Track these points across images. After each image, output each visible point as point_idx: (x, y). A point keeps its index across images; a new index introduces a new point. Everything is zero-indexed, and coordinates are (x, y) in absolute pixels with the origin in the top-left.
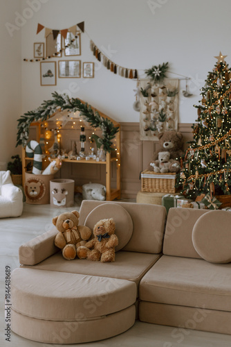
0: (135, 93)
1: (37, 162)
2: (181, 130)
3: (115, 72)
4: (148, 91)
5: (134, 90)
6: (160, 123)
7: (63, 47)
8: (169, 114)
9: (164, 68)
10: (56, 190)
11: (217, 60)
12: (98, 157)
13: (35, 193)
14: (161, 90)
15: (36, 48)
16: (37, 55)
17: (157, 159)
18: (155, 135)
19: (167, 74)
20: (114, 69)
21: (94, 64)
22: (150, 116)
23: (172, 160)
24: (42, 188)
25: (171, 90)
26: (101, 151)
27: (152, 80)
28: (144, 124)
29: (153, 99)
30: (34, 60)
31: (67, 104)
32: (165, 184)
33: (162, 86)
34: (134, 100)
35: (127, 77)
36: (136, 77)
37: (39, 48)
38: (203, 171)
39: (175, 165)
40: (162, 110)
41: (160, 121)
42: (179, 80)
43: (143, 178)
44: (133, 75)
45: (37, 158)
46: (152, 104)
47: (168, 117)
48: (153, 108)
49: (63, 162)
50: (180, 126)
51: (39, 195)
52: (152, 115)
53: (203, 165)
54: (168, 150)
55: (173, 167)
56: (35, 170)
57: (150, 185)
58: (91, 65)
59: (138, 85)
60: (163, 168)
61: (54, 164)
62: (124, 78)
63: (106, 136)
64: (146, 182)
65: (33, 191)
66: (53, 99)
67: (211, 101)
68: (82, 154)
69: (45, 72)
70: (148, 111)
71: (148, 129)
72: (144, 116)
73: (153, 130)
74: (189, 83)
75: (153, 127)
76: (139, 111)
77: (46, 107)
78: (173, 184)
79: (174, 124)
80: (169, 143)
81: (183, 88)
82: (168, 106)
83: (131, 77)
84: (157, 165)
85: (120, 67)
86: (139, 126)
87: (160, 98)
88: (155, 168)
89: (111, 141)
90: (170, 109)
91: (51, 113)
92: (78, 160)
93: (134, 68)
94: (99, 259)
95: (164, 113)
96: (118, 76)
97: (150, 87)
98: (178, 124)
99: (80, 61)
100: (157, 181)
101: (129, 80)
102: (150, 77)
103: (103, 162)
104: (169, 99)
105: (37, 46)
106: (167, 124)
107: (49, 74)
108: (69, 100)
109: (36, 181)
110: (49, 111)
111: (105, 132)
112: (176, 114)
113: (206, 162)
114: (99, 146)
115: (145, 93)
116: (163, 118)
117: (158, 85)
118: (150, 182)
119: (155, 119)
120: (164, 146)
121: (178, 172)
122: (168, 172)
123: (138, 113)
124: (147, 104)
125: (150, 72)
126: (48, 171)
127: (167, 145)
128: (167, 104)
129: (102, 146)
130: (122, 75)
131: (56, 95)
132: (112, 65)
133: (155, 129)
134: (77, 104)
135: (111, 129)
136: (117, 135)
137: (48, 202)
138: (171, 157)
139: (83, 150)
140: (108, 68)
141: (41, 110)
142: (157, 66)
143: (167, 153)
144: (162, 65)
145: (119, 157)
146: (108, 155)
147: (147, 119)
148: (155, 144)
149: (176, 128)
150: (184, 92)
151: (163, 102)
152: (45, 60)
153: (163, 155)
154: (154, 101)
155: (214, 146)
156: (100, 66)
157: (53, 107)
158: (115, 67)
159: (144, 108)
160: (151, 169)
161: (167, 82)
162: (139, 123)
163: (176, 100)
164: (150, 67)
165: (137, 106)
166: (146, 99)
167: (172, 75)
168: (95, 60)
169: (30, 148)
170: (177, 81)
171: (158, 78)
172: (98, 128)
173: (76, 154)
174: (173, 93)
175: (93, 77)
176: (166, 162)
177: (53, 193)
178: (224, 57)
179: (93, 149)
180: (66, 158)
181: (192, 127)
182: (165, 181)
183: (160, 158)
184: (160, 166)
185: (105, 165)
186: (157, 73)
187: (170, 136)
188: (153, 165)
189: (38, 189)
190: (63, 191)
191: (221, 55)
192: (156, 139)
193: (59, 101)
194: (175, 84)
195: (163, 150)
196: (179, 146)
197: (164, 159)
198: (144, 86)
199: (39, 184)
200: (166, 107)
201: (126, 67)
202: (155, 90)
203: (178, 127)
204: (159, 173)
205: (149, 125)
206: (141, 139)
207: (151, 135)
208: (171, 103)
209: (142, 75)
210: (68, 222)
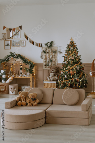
0: (41, 52)
1: (4, 78)
2: (58, 65)
3: (34, 44)
4: (46, 51)
5: (41, 51)
6: (50, 63)
7: (14, 35)
8: (54, 60)
9: (52, 43)
10: (11, 88)
11: (70, 40)
12: (27, 76)
13: (3, 90)
14: (50, 51)
15: (3, 35)
16: (3, 38)
17: (49, 76)
19: (52, 45)
20: (33, 43)
21: (25, 41)
23: (55, 76)
24: (5, 88)
26: (28, 74)
28: (44, 63)
29: (47, 54)
30: (2, 40)
31: (16, 56)
32: (52, 85)
33: (51, 49)
34: (40, 55)
35: (38, 46)
36: (41, 46)
37: (4, 35)
38: (66, 79)
39: (56, 78)
40: (51, 58)
41: (50, 62)
44: (40, 45)
45: (4, 76)
46: (47, 56)
47: (53, 61)
48: (48, 57)
49: (14, 78)
51: (5, 91)
52: (47, 60)
53: (66, 77)
54: (53, 73)
56: (3, 81)
57: (47, 85)
58: (24, 41)
59: (42, 49)
60: (51, 79)
61: (10, 78)
62: (37, 47)
63: (30, 68)
64: (45, 84)
65: (2, 89)
66: (10, 54)
67: (69, 54)
68: (21, 75)
69: (6, 44)
70: (46, 58)
71: (46, 65)
72: (44, 60)
73: (48, 65)
74: (61, 48)
75: (48, 64)
76: (42, 58)
77: (7, 57)
78: (55, 84)
79: (55, 63)
81: (58, 50)
82: (53, 57)
83: (39, 46)
84: (50, 78)
87: (50, 54)
88: (49, 79)
89: (32, 69)
90: (54, 58)
91: (9, 59)
92: (20, 77)
93: (40, 43)
94: (32, 106)
95: (52, 59)
96: (35, 46)
97: (46, 50)
98: (57, 63)
99: (20, 40)
100: (49, 84)
101: (38, 47)
102: (47, 46)
103: (29, 77)
104: (53, 54)
105: (3, 34)
106: (53, 63)
107: (8, 45)
108: (16, 55)
109: (3, 85)
110: (8, 59)
111: (30, 66)
112: (56, 59)
113: (67, 76)
114: (27, 72)
115: (45, 52)
116: (51, 61)
117: (50, 49)
118: (47, 84)
119: (48, 61)
120: (52, 71)
121: (57, 80)
122: (54, 80)
124: (45, 56)
125: (47, 44)
126: (8, 81)
127: (53, 71)
128: (53, 56)
129: (29, 71)
130: (36, 45)
131: (11, 53)
132: (32, 42)
133: (49, 65)
134: (19, 56)
135: (32, 65)
136: (34, 67)
137: (8, 93)
138: (54, 75)
139: (21, 73)
140: (31, 43)
141: (5, 58)
142: (49, 42)
143: (53, 74)
144: (51, 42)
145: (35, 75)
146: (31, 75)
147: (45, 62)
148: (48, 70)
149: (56, 65)
151: (51, 55)
152: (7, 40)
153: (51, 74)
155: (70, 70)
156: (28, 42)
157: (10, 57)
158: (34, 42)
159: (44, 57)
160: (47, 80)
161: (53, 48)
162: (42, 63)
163: (56, 55)
164: (46, 43)
165: (42, 57)
166: (45, 54)
167: (55, 45)
168: (26, 39)
169: (1, 73)
170: (57, 48)
171: (49, 46)
172: (27, 65)
173: (19, 75)
174: (55, 52)
175: (25, 46)
176: (53, 77)
177: (10, 89)
178: (73, 39)
179: (25, 73)
180: (15, 76)
181: (62, 64)
182: (52, 84)
183: (50, 76)
184: (51, 78)
185: (30, 78)
186: (49, 45)
187: (54, 68)
188: (48, 78)
189: (4, 88)
190: (14, 88)
191: (72, 38)
192: (49, 69)
193: (12, 55)
194: (55, 49)
195: (52, 72)
196: (57, 71)
197: (52, 76)
198: (44, 49)
199: (5, 86)
200: (52, 57)
201: (37, 42)
202: (48, 51)
203: (57, 64)
204: (50, 81)
205: (46, 64)
206: (43, 69)
207: (47, 67)
208: (54, 55)
209: (44, 45)
210: (23, 96)
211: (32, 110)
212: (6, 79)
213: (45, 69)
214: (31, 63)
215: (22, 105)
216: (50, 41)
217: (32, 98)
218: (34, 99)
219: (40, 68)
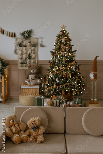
0: (15, 45)
3: (3, 34)
4: (22, 44)
5: (15, 43)
6: (29, 60)
8: (33, 56)
9: (30, 32)
11: (61, 29)
14: (29, 44)
18: (26, 66)
19: (31, 35)
22: (23, 56)
25: (34, 43)
27: (24, 38)
28: (20, 61)
29: (24, 48)
32: (34, 91)
33: (29, 41)
34: (14, 48)
35: (10, 36)
36: (15, 36)
38: (58, 84)
39: (38, 81)
40: (30, 54)
41: (29, 59)
42: (38, 38)
43: (23, 89)
44: (13, 35)
46: (24, 50)
47: (32, 57)
48: (24, 52)
50: (39, 61)
52: (24, 56)
53: (58, 81)
54: (34, 74)
57: (26, 92)
59: (16, 40)
62: (8, 37)
63: (2, 68)
64: (24, 90)
70: (22, 54)
71: (22, 63)
72: (20, 57)
73: (25, 64)
74: (43, 40)
75: (25, 62)
76: (17, 54)
78: (38, 91)
79: (36, 60)
80: (34, 70)
81: (40, 42)
82: (33, 52)
83: (12, 36)
84: (29, 81)
85: (6, 31)
86: (17, 62)
87: (28, 47)
88: (28, 83)
89: (5, 70)
90: (34, 53)
93: (14, 32)
95: (30, 55)
96: (5, 36)
97: (23, 42)
98: (38, 60)
100: (30, 90)
101: (11, 38)
102: (23, 37)
104: (33, 48)
106: (32, 61)
111: (2, 66)
112: (36, 55)
115: (20, 45)
116: (30, 58)
117: (27, 41)
118: (26, 90)
119: (26, 58)
122: (35, 85)
123: (16, 55)
124: (21, 50)
125: (23, 34)
127: (33, 71)
128: (32, 50)
130: (7, 35)
133: (26, 63)
135: (5, 64)
136: (7, 67)
138: (36, 77)
142: (27, 31)
143: (34, 75)
144: (29, 30)
145: (7, 78)
146: (3, 77)
147: (21, 59)
148: (25, 70)
149: (37, 62)
150: (40, 44)
151: (30, 50)
153: (31, 77)
154: (25, 49)
158: (3, 31)
159: (20, 52)
160: (26, 84)
161: (32, 39)
162: (17, 60)
163: (36, 49)
164: (23, 32)
165: (16, 52)
166: (21, 48)
170: (37, 39)
171: (27, 37)
174: (35, 45)
176: (33, 80)
178: (65, 27)
182: (34, 90)
184: (31, 82)
186: (26, 34)
187: (35, 67)
188: (27, 81)
191: (63, 26)
192: (27, 68)
194: (35, 40)
195: (31, 74)
196: (39, 72)
197: (33, 78)
198: (19, 41)
200: (31, 52)
201: (9, 31)
202: (26, 43)
203: (38, 62)
204: (31, 85)
205: (22, 61)
206: (18, 68)
207: (23, 66)
208: (34, 50)
209: (18, 35)
210: (13, 121)
213: (21, 68)
214: (3, 61)
216: (28, 29)
219: (13, 68)
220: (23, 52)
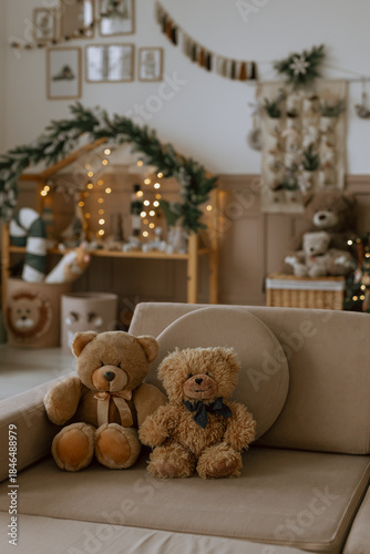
0: (250, 111)
1: (34, 257)
2: (352, 189)
3: (209, 68)
4: (280, 107)
5: (251, 105)
6: (306, 175)
7: (98, 16)
8: (325, 155)
9: (315, 58)
10: (75, 316)
12: (170, 245)
13: (29, 323)
14: (308, 104)
15: (39, 20)
16: (40, 34)
17: (300, 248)
18: (294, 200)
19: (321, 69)
20: (206, 61)
21: (162, 51)
22: (283, 159)
23: (333, 251)
24: (43, 311)
25: (331, 103)
26: (176, 233)
27: (288, 83)
28: (271, 177)
29: (290, 122)
30: (34, 44)
31: (103, 126)
33: (310, 94)
34: (248, 127)
35: (233, 76)
36: (254, 76)
37: (45, 20)
40: (311, 147)
41: (307, 169)
42: (347, 82)
43: (272, 290)
44: (247, 73)
45: (35, 246)
46: (289, 133)
47: (323, 161)
48: (290, 141)
49: (93, 257)
50: (350, 179)
51: (38, 328)
52: (289, 159)
54: (325, 229)
55: (339, 265)
56: (30, 274)
58: (157, 55)
59: (258, 92)
60: (315, 267)
61: (71, 258)
62: (227, 81)
63: (189, 197)
64: (277, 298)
65: (24, 318)
66: (71, 117)
68: (134, 242)
69: (57, 70)
70: (280, 148)
71: (279, 187)
72: (270, 159)
73: (290, 188)
75: (291, 182)
76: (260, 149)
77: (56, 135)
78: (339, 302)
79: (336, 174)
80: (328, 214)
81: (355, 97)
82: (324, 138)
83: (243, 77)
84: (302, 261)
85: (219, 58)
86: (257, 183)
87: (305, 122)
88: (298, 268)
89: (201, 207)
90: (329, 145)
91: (66, 147)
92: (126, 250)
93: (249, 60)
94: (194, 473)
95: (314, 153)
96: (215, 80)
97: (284, 97)
98: (346, 176)
99: (133, 47)
100: (302, 296)
101: (238, 85)
102: (285, 77)
103: (181, 255)
104: (325, 122)
105: (41, 16)
106: (321, 176)
107: (66, 74)
108: (106, 120)
109: (30, 297)
110: (61, 145)
111: (189, 188)
112: (340, 154)
114: (172, 223)
115: (273, 111)
116: (312, 163)
117: (302, 93)
118: (285, 297)
119: (295, 168)
120: (316, 221)
121: (349, 275)
122: (326, 274)
123: (258, 155)
124: (277, 133)
125: (285, 67)
126: (58, 275)
127: (322, 218)
128: (321, 133)
129: (180, 221)
130: (224, 74)
131: (78, 110)
132: (202, 53)
133: (295, 187)
134: (124, 129)
135: (199, 182)
136: (213, 194)
137: (56, 342)
138: (332, 245)
139: (137, 233)
140: (194, 59)
141: (46, 141)
142: (300, 52)
143: (322, 235)
144: (309, 50)
146: (193, 239)
147: (276, 167)
148: (293, 219)
149: (341, 184)
150: (357, 107)
151: (313, 130)
152: (59, 45)
153: (312, 241)
154: (294, 127)
156: (176, 56)
157: (72, 133)
158: (209, 57)
159: (270, 142)
160: (288, 271)
161: (320, 86)
162: (258, 176)
163: (340, 126)
164: (283, 56)
165: (255, 138)
166: (275, 122)
168: (164, 41)
169: (19, 224)
170: (343, 86)
171: (301, 78)
172: (171, 180)
173: (121, 238)
174: (335, 111)
175: (161, 79)
176: (321, 254)
177: (67, 321)
179: (158, 231)
180: (100, 247)
182: (320, 296)
183: (307, 245)
184: (309, 263)
185: (184, 262)
186: (300, 67)
187: (329, 201)
188: (291, 260)
189: (36, 314)
190: (91, 317)
192: (298, 209)
193: (85, 122)
194: (338, 91)
195: (314, 229)
197: (318, 247)
198: (271, 94)
199: (37, 303)
200: (319, 140)
201: (231, 56)
202: (295, 102)
203: (346, 184)
204: (306, 277)
205: (281, 180)
206: (264, 209)
207: (285, 201)
208: (331, 130)
209: (267, 72)
211: (189, 538)
212: (47, 263)
213: (275, 209)
214: (195, 169)
215: (94, 465)
216: (305, 45)
217: (191, 393)
218: (210, 409)
219: (243, 205)
220: (285, 139)
